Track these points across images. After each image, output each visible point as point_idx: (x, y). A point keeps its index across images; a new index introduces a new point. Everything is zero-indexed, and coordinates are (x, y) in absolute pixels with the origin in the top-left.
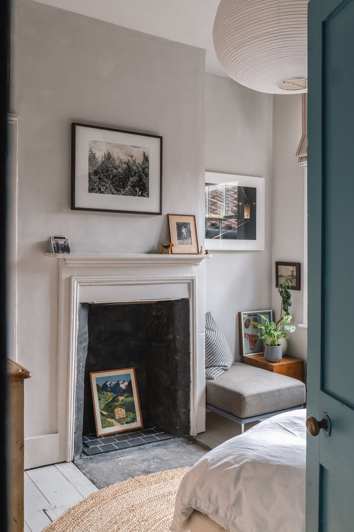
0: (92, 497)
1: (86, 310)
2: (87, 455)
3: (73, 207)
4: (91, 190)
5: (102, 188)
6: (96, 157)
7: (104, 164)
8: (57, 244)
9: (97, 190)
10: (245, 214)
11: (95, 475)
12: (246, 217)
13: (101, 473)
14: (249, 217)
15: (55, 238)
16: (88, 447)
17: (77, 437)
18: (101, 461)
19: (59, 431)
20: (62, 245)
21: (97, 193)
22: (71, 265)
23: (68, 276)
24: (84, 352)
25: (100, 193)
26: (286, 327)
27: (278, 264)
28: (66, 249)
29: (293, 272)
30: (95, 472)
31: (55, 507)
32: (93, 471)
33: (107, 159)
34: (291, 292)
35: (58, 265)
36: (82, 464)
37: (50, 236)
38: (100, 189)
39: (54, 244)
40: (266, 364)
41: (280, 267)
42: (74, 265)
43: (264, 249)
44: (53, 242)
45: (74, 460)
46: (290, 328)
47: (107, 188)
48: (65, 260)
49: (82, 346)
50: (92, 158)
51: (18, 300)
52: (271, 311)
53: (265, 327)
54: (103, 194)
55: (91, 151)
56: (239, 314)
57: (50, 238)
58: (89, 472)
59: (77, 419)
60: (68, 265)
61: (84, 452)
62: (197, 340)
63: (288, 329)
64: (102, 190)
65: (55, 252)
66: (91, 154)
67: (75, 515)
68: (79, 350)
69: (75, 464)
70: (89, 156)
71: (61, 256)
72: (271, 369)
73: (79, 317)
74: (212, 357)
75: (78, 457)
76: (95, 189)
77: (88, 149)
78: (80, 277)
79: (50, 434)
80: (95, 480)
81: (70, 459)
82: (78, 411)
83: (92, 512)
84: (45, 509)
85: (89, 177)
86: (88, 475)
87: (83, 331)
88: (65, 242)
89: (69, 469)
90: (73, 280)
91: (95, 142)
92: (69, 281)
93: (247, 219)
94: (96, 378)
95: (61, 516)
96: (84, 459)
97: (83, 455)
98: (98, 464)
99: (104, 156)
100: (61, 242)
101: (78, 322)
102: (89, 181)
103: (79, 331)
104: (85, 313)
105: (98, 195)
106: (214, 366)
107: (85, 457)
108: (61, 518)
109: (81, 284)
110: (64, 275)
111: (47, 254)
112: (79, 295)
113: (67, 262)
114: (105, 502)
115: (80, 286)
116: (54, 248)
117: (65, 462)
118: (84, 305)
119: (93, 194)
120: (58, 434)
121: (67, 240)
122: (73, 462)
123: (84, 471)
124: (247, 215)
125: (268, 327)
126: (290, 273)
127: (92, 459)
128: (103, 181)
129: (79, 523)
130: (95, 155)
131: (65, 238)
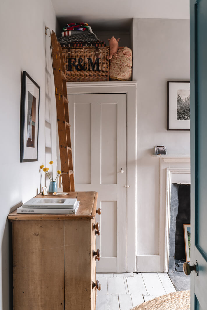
0: (171, 294)
1: (176, 187)
2: (177, 271)
3: (168, 129)
4: (179, 118)
5: (185, 117)
6: (182, 99)
7: (187, 103)
8: (159, 150)
9: (182, 118)
11: (178, 283)
13: (181, 282)
15: (158, 146)
16: (179, 266)
17: (171, 259)
18: (184, 276)
19: (160, 254)
20: (161, 150)
21: (182, 120)
22: (167, 162)
23: (165, 168)
24: (175, 212)
25: (184, 120)
28: (164, 153)
30: (178, 281)
31: (149, 295)
32: (177, 281)
33: (188, 100)
35: (159, 161)
36: (172, 275)
37: (155, 145)
38: (184, 118)
39: (156, 150)
42: (168, 162)
44: (156, 149)
45: (168, 272)
47: (188, 116)
48: (163, 159)
49: (174, 208)
50: (179, 100)
51: (137, 180)
54: (186, 120)
55: (178, 96)
57: (155, 146)
58: (175, 281)
59: (170, 249)
60: (165, 162)
61: (175, 269)
64: (186, 118)
65: (157, 154)
66: (179, 98)
67: (158, 302)
68: (171, 210)
69: (168, 274)
70: (177, 99)
71: (161, 156)
73: (172, 191)
75: (171, 271)
76: (181, 118)
77: (177, 95)
78: (172, 169)
79: (155, 255)
80: (176, 286)
81: (166, 271)
82: (171, 244)
83: (168, 302)
84: (144, 294)
85: (177, 111)
86: (174, 282)
87: (174, 199)
88: (163, 149)
89: (164, 277)
90: (167, 170)
91: (181, 90)
92: (165, 170)
94: (187, 228)
95: (150, 300)
96: (174, 273)
97: (174, 270)
98: (182, 278)
99: (186, 98)
100: (161, 149)
101: (171, 194)
102: (177, 113)
103: (172, 199)
104: (176, 190)
105: (183, 121)
107: (175, 272)
108: (150, 301)
109: (173, 173)
110: (163, 167)
111: (153, 155)
112: (171, 179)
113: (164, 160)
114: (177, 299)
115: (172, 173)
116: (157, 152)
117: (163, 272)
118: (175, 185)
119: (180, 121)
120: (159, 256)
121: (165, 147)
122: (168, 273)
123: (172, 280)
127: (179, 274)
128: (186, 113)
129: (158, 306)
130: (181, 98)
131: (163, 146)
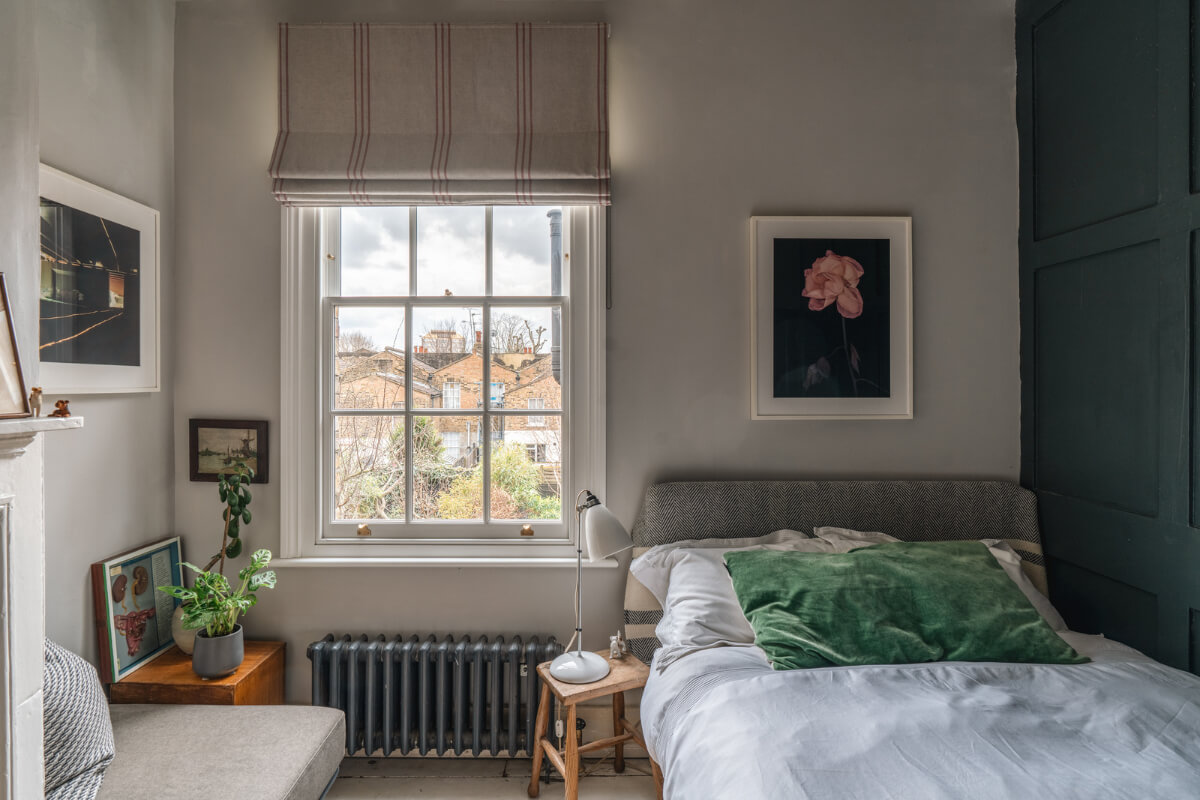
10: (113, 295)
12: (113, 304)
14: (121, 305)
26: (254, 578)
27: (196, 424)
29: (246, 442)
34: (252, 489)
40: (204, 688)
41: (203, 432)
43: (158, 390)
46: (266, 580)
52: (178, 539)
53: (198, 591)
56: (97, 571)
62: (17, 729)
63: (261, 582)
72: (226, 699)
74: (59, 756)
93: (116, 310)
106: (70, 780)
124: (117, 300)
125: (208, 590)
126: (239, 446)
